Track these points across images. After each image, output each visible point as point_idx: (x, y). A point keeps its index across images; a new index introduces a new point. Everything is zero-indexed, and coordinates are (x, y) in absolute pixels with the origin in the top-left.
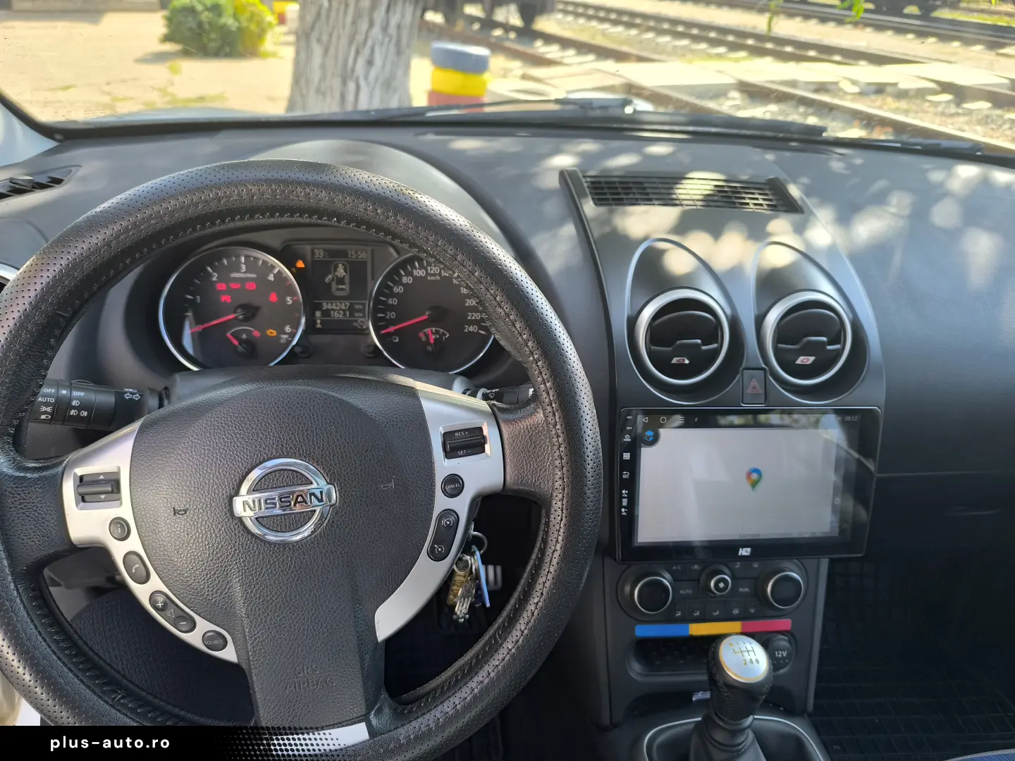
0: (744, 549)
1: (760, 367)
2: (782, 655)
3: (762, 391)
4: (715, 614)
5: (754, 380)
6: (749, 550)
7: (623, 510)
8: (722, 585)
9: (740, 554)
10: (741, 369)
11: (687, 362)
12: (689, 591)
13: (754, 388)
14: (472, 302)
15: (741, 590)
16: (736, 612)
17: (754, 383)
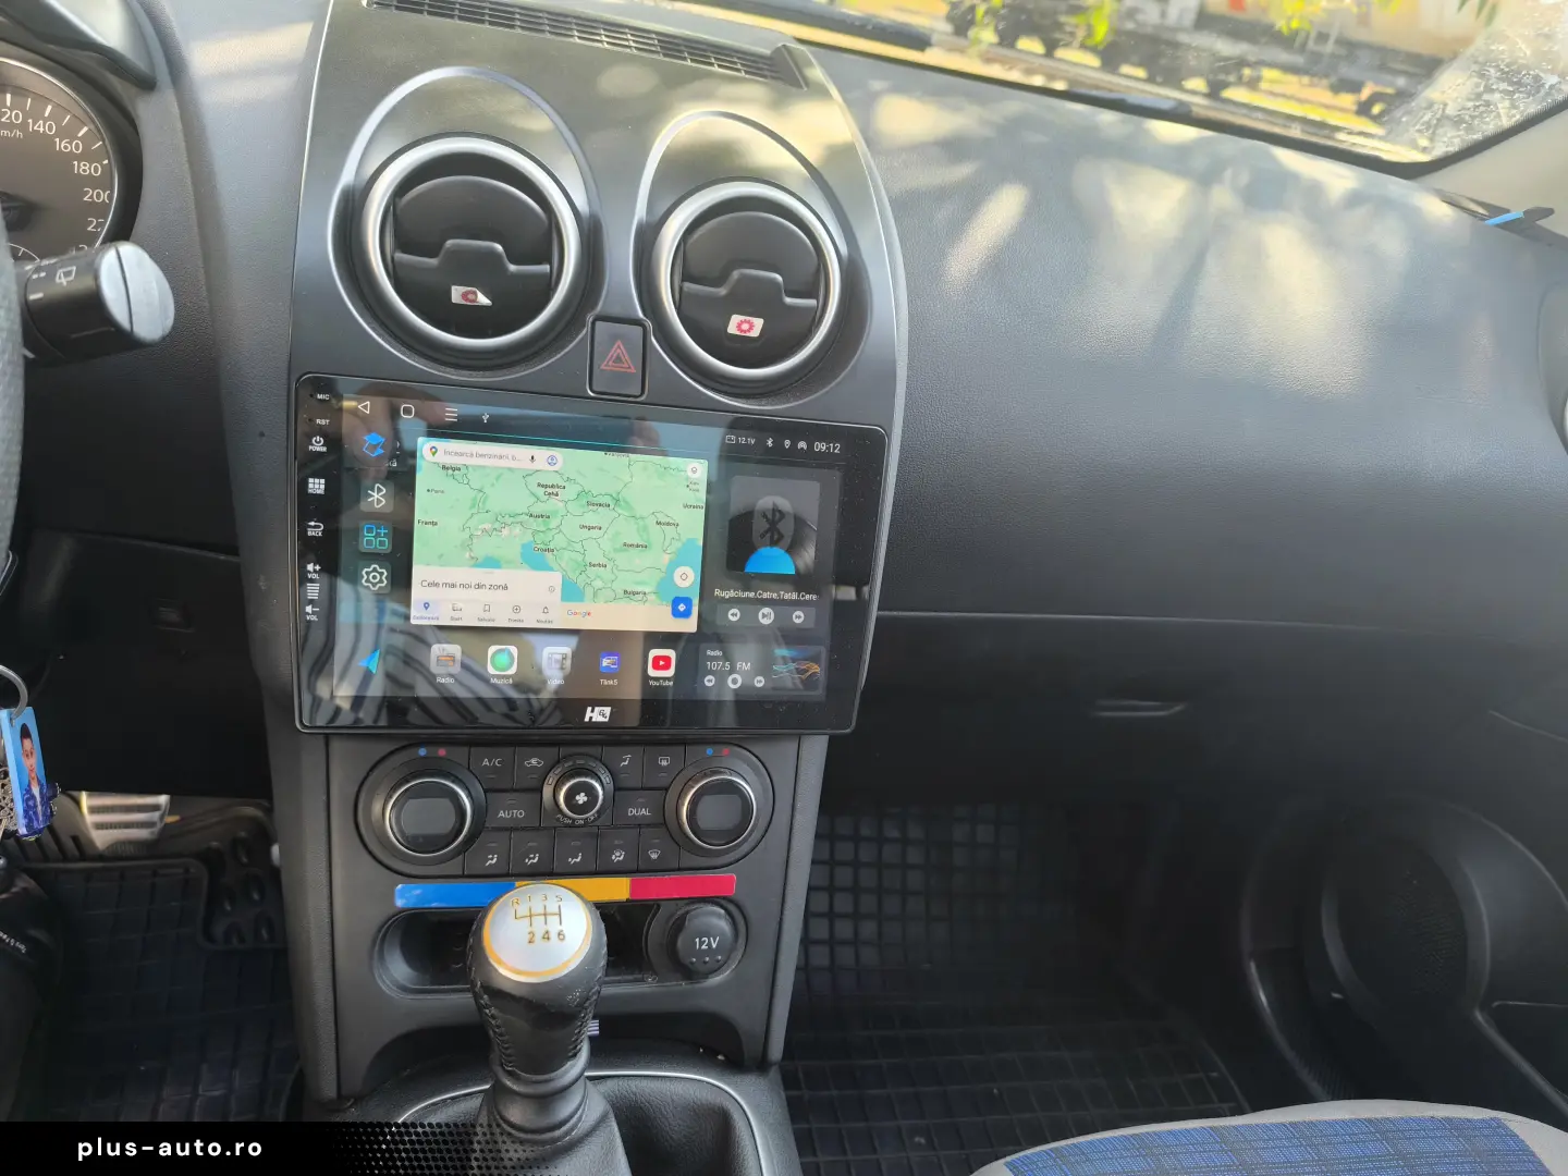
0: (597, 709)
1: (633, 317)
2: (709, 944)
3: (635, 370)
4: (572, 861)
5: (619, 342)
6: (607, 710)
7: (309, 609)
8: (581, 798)
9: (587, 719)
10: (590, 319)
11: (483, 300)
12: (519, 814)
13: (618, 359)
14: (98, 195)
15: (632, 812)
16: (618, 856)
17: (618, 349)
